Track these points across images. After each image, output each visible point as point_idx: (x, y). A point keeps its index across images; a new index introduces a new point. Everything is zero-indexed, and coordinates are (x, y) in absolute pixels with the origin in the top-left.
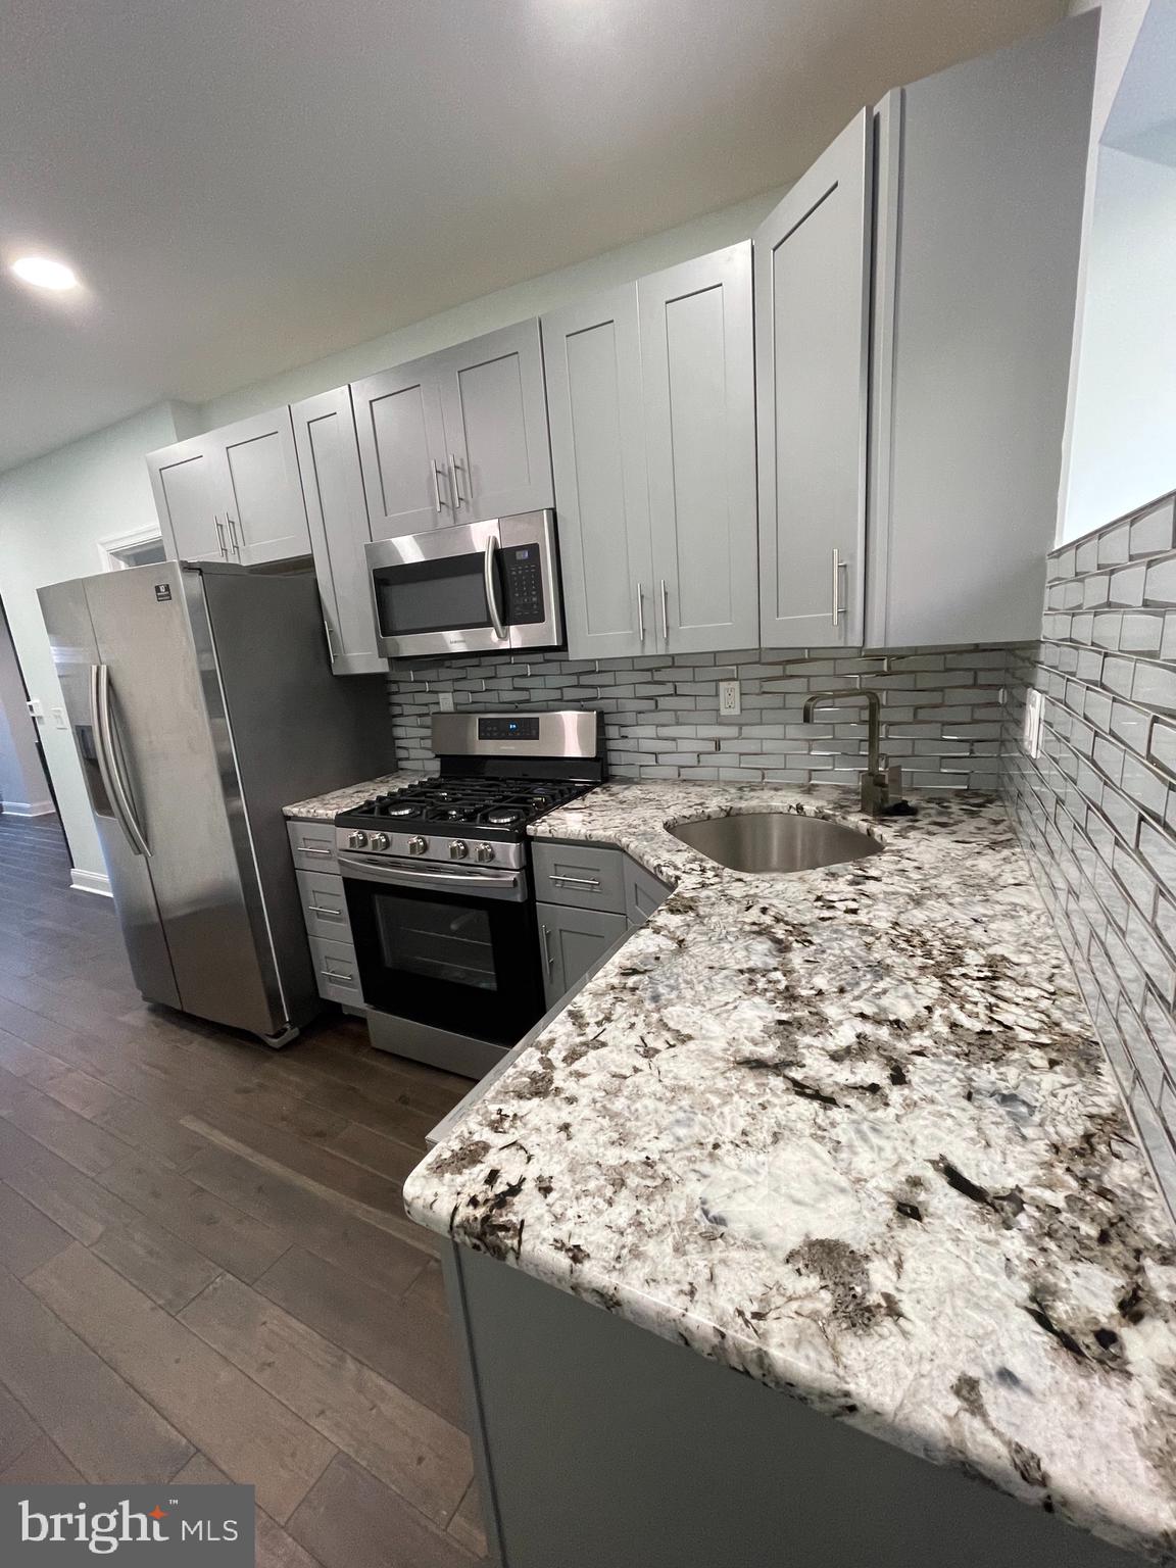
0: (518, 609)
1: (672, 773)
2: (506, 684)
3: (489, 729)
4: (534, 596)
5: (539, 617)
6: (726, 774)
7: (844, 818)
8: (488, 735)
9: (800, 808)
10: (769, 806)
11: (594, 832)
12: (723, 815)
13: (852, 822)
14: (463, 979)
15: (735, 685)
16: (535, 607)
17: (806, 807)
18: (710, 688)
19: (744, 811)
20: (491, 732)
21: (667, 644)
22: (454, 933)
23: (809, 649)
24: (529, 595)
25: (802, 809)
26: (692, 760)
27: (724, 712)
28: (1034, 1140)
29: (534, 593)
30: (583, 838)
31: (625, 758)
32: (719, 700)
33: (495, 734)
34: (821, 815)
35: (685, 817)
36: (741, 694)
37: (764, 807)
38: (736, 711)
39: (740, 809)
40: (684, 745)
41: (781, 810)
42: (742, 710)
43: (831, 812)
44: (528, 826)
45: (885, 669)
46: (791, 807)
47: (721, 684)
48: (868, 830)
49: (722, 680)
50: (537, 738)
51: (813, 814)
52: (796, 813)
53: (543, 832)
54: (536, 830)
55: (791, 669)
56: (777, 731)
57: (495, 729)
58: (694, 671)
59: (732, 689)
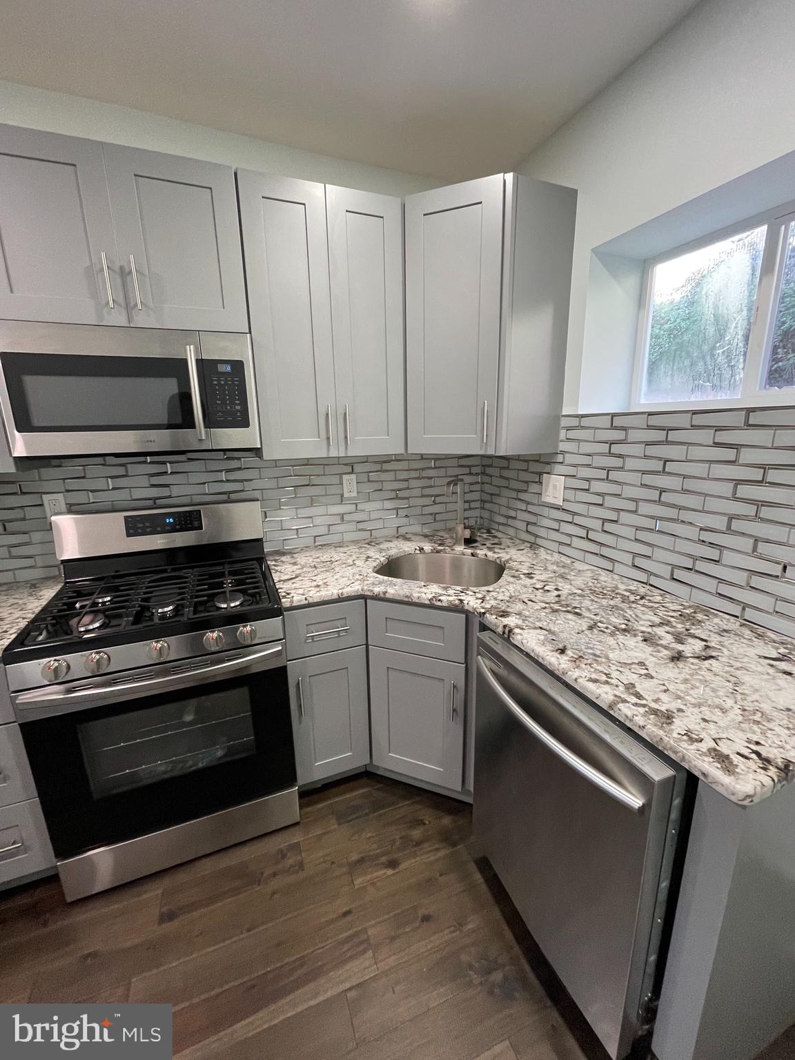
0: (220, 414)
1: (310, 541)
2: (141, 482)
3: (140, 525)
4: (238, 405)
5: (245, 423)
6: (347, 537)
8: (139, 531)
11: (345, 590)
13: (458, 551)
14: (171, 770)
15: (353, 476)
16: (239, 414)
17: (425, 548)
18: (336, 480)
20: (143, 528)
22: (191, 723)
23: (395, 455)
24: (232, 403)
25: (422, 548)
26: (323, 530)
27: (346, 495)
29: (238, 402)
32: (343, 488)
33: (149, 530)
34: (435, 551)
36: (357, 483)
38: (354, 494)
40: (318, 521)
41: (410, 552)
42: (358, 493)
45: (433, 466)
46: (415, 549)
47: (344, 476)
49: (345, 474)
50: (200, 527)
51: (430, 551)
53: (300, 601)
54: (292, 601)
55: (386, 466)
56: (378, 505)
57: (147, 524)
58: (324, 468)
59: (352, 480)
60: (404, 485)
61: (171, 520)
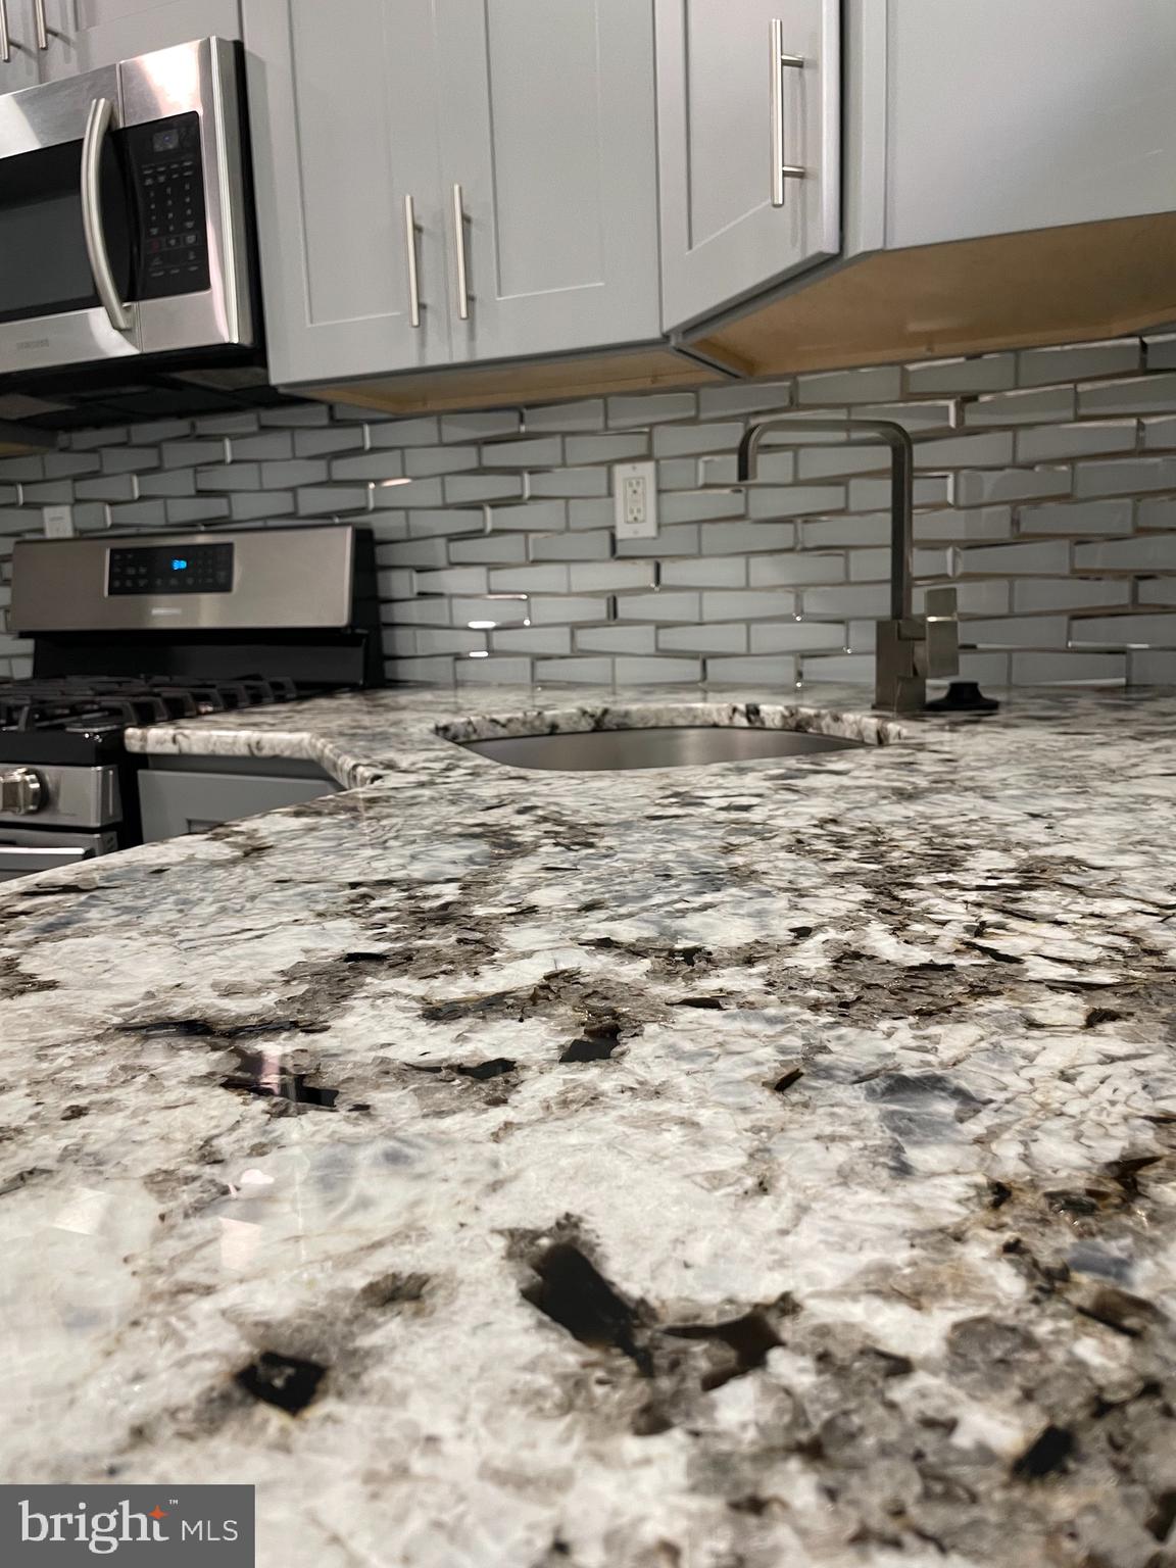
1: (518, 671)
2: (183, 483)
3: (131, 571)
4: (190, 231)
5: (200, 278)
6: (626, 670)
7: (837, 719)
8: (129, 583)
9: (753, 712)
10: (690, 710)
11: (268, 736)
12: (586, 724)
15: (647, 469)
16: (192, 256)
17: (764, 708)
18: (595, 480)
19: (634, 721)
20: (135, 578)
21: (472, 335)
24: (181, 230)
25: (757, 712)
27: (623, 531)
28: (933, 1174)
29: (191, 225)
30: (244, 751)
31: (424, 642)
32: (613, 507)
33: (142, 581)
34: (792, 723)
35: (494, 721)
36: (659, 491)
37: (680, 714)
38: (648, 529)
39: (627, 714)
40: (544, 610)
41: (715, 718)
42: (659, 526)
43: (812, 712)
44: (130, 731)
46: (735, 710)
47: (618, 469)
48: (878, 733)
49: (619, 460)
50: (225, 587)
51: (777, 721)
52: (744, 722)
53: (159, 742)
54: (144, 739)
56: (732, 571)
57: (143, 570)
58: (563, 443)
59: (640, 480)
60: (830, 498)
61: (183, 564)
